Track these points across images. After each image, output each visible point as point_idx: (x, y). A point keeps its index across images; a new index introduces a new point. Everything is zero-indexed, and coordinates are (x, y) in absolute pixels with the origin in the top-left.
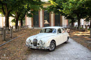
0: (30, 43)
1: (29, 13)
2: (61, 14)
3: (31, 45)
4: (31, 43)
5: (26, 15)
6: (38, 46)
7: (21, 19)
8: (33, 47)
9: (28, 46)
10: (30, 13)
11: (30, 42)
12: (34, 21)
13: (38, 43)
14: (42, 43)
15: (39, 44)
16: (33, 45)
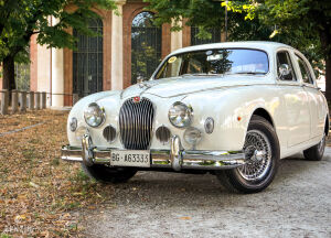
7: (7, 52)
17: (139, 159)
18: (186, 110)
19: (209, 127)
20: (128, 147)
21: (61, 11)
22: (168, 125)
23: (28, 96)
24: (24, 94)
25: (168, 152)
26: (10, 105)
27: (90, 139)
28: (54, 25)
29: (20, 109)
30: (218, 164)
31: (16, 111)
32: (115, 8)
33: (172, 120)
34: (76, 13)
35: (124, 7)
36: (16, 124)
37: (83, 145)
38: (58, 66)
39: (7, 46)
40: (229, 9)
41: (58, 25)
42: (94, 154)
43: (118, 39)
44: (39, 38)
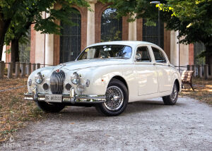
0: (41, 86)
1: (45, 15)
2: (165, 25)
3: (43, 92)
4: (46, 86)
5: (33, 26)
6: (66, 92)
7: (13, 37)
8: (51, 97)
9: (32, 96)
10: (48, 15)
11: (41, 82)
12: (61, 48)
13: (66, 83)
14: (79, 82)
15: (69, 87)
16: (50, 92)
17: (58, 99)
18: (78, 76)
19: (87, 84)
20: (53, 93)
21: (52, 8)
22: (70, 83)
23: (27, 66)
24: (24, 64)
25: (69, 95)
26: (14, 72)
27: (37, 90)
28: (47, 17)
29: (21, 74)
30: (91, 101)
31: (18, 76)
32: (89, 6)
33: (72, 81)
34: (61, 10)
35: (95, 5)
36: (15, 84)
37: (33, 92)
38: (49, 45)
39: (14, 32)
40: (161, 9)
41: (49, 18)
42: (38, 96)
43: (91, 27)
44: (35, 27)
